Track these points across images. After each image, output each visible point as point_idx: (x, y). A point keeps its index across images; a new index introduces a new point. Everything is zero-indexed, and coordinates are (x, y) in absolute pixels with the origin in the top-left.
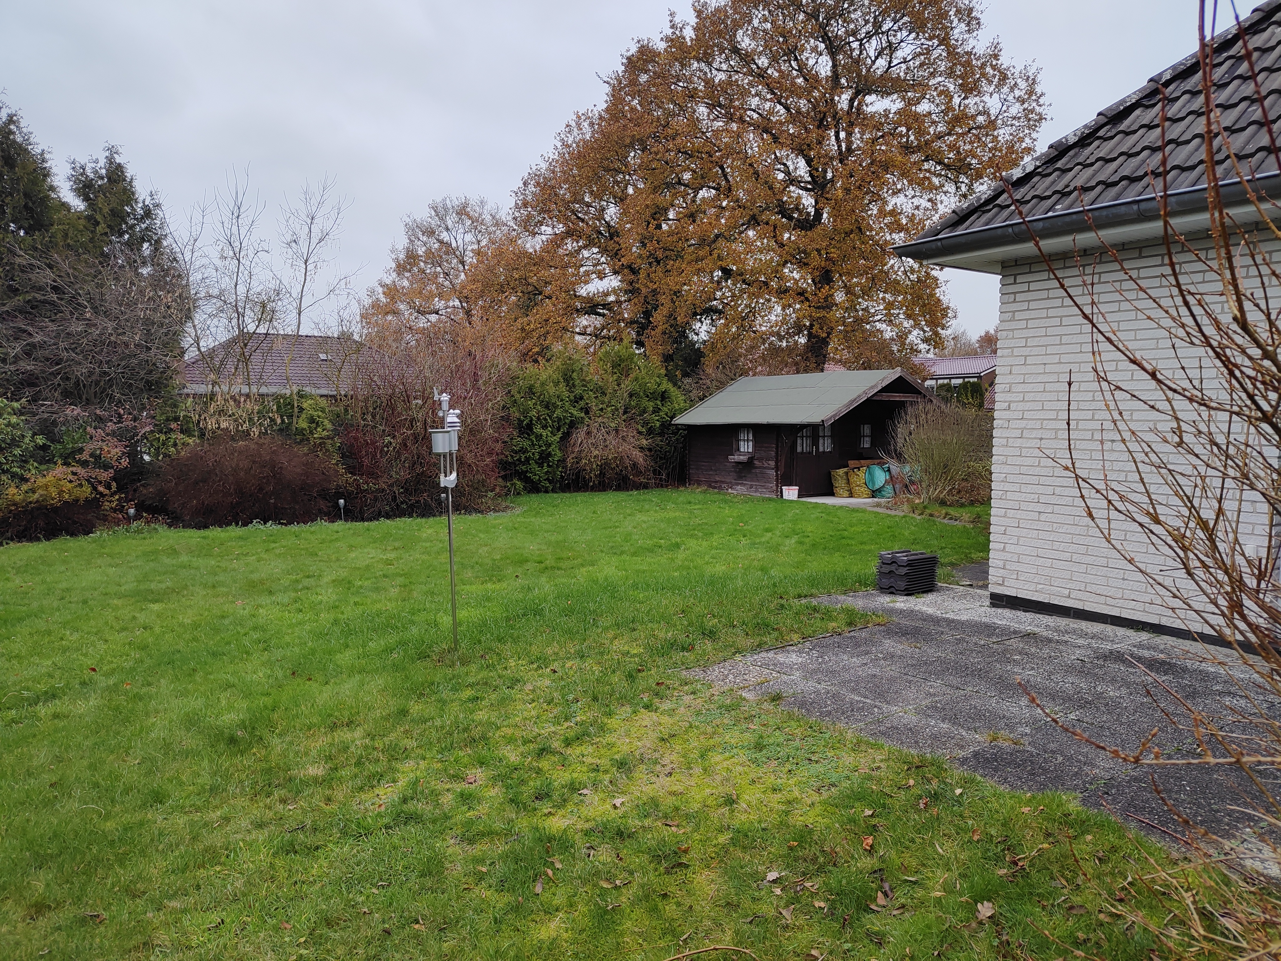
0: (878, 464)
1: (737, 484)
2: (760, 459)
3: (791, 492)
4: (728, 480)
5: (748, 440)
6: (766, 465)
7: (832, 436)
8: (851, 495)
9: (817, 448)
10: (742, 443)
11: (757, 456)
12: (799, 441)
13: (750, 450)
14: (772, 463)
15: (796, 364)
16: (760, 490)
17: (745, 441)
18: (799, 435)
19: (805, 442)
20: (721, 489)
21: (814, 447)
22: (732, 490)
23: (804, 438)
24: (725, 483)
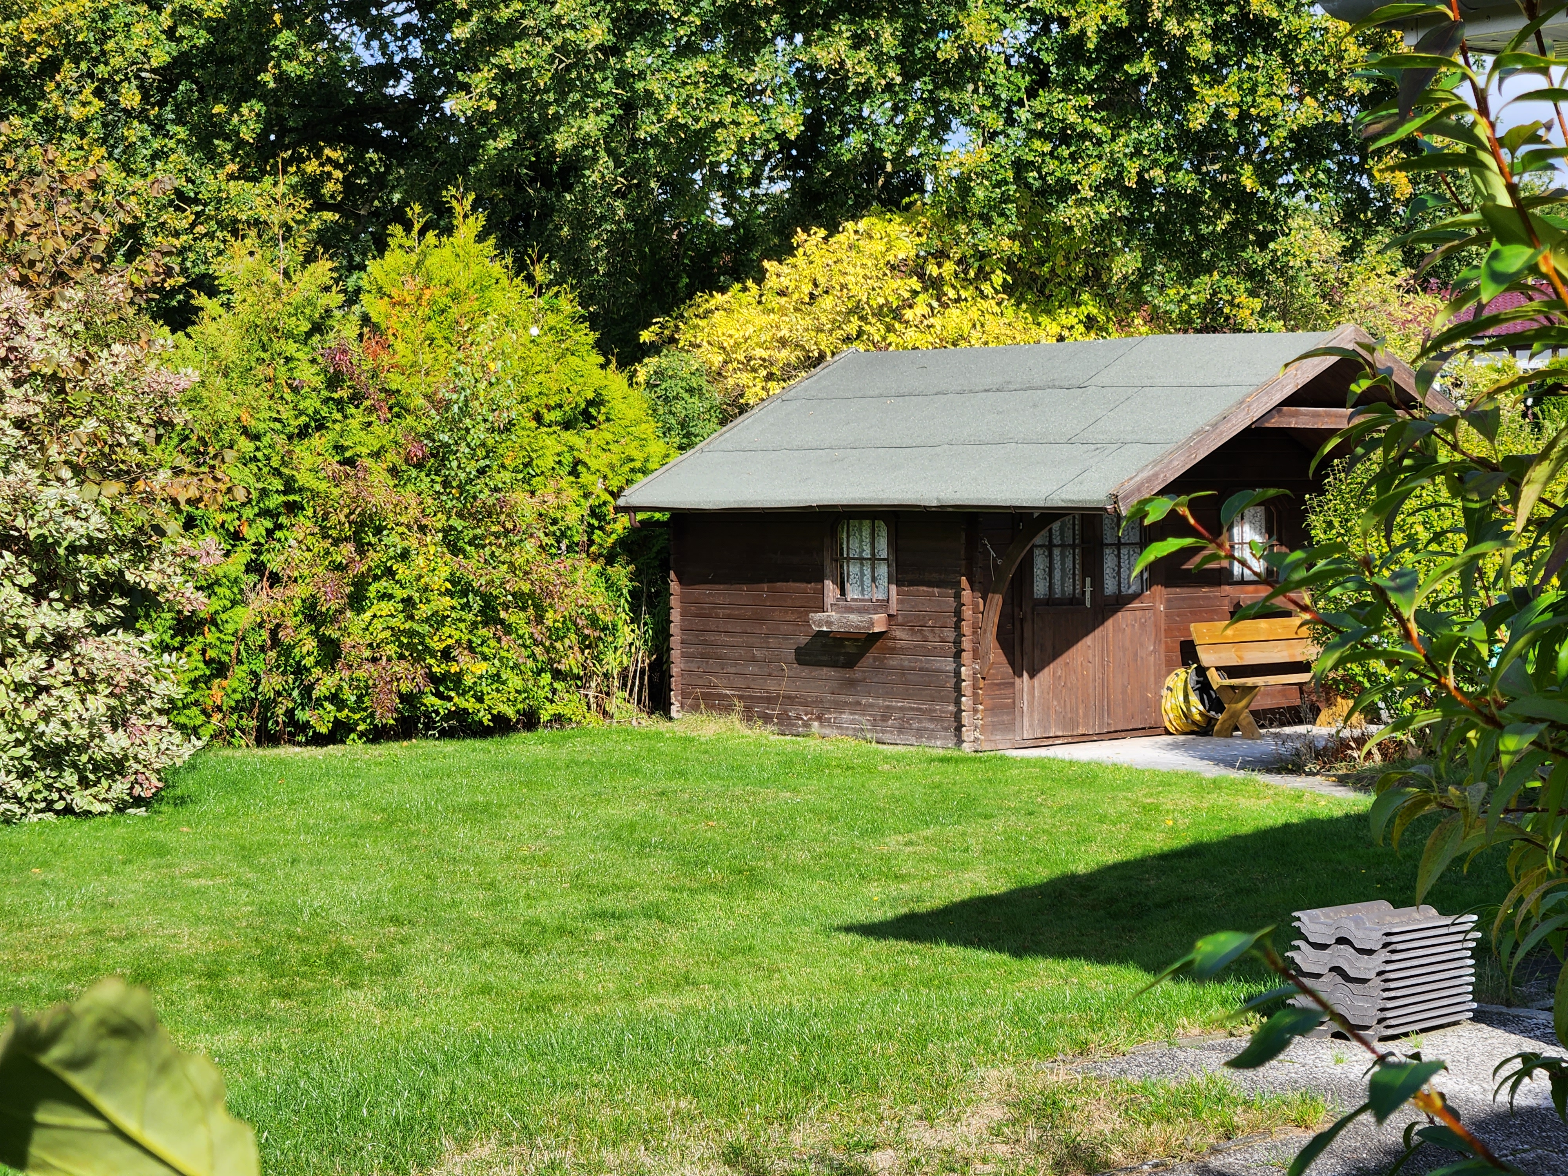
1: (839, 706)
2: (915, 623)
4: (809, 694)
6: (934, 642)
7: (1140, 545)
9: (1098, 584)
10: (853, 570)
11: (905, 610)
12: (1040, 561)
13: (881, 593)
14: (954, 636)
16: (916, 725)
17: (862, 564)
18: (1038, 540)
19: (1057, 565)
20: (786, 724)
21: (1088, 580)
22: (822, 725)
23: (1056, 552)
24: (801, 704)
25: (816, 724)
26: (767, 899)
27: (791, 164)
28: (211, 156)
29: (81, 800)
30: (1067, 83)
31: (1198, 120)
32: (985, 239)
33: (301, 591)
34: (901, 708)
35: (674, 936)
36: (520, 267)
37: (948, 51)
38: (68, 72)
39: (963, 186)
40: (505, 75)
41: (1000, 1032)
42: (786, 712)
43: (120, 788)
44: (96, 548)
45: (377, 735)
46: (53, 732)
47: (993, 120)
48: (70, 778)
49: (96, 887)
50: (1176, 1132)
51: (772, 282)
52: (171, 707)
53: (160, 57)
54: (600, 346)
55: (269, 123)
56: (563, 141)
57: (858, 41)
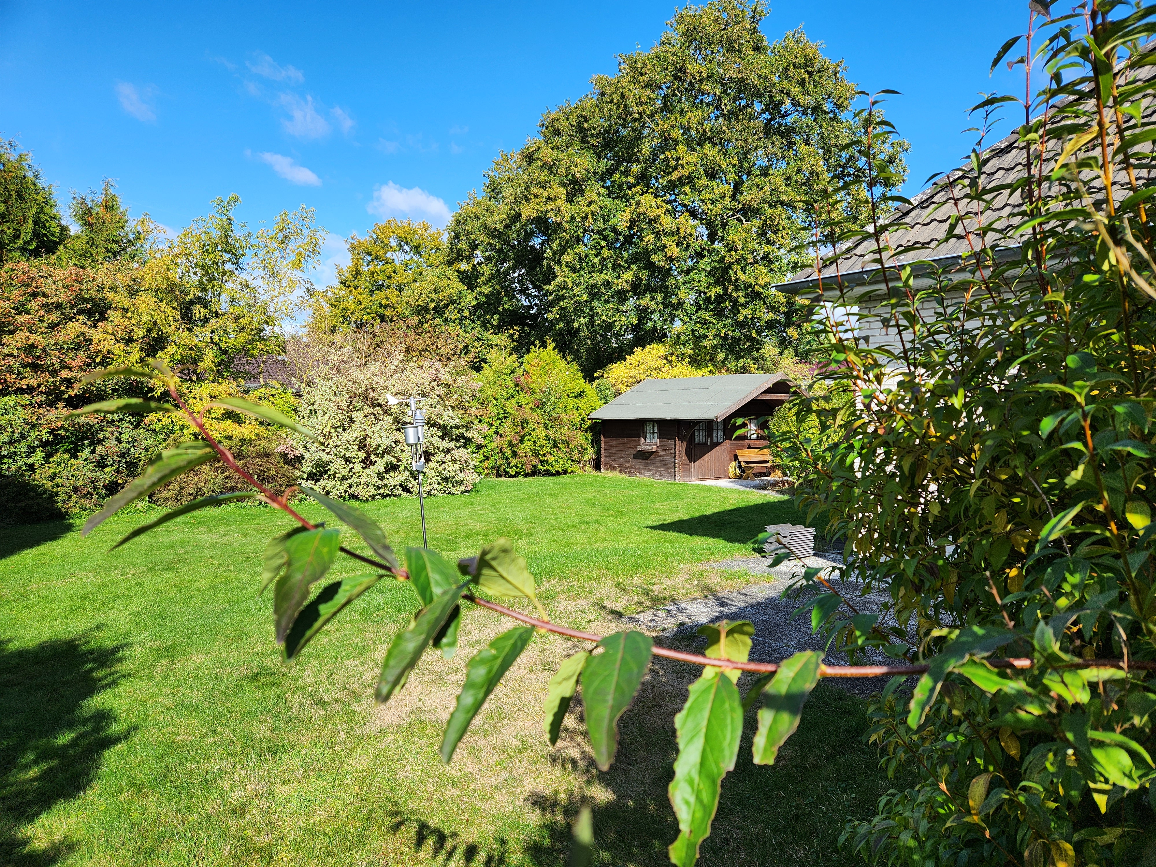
1: (644, 470)
2: (664, 449)
4: (637, 466)
5: (653, 433)
6: (669, 453)
7: (724, 429)
9: (712, 439)
11: (661, 446)
12: (696, 434)
13: (655, 441)
14: (674, 452)
16: (664, 475)
17: (650, 434)
18: (696, 428)
19: (701, 434)
20: (630, 474)
21: (709, 438)
22: (640, 474)
23: (701, 431)
24: (634, 469)
25: (638, 474)
26: (626, 519)
27: (633, 330)
28: (487, 329)
29: (453, 490)
30: (706, 309)
31: (741, 318)
32: (683, 350)
33: (508, 439)
34: (660, 470)
35: (602, 528)
36: (564, 357)
37: (674, 300)
38: (451, 307)
39: (678, 336)
40: (561, 308)
41: (687, 555)
42: (631, 471)
43: (462, 488)
44: (457, 427)
45: (526, 475)
46: (446, 473)
47: (686, 319)
48: (450, 485)
49: (457, 513)
50: (734, 583)
51: (628, 361)
52: (475, 468)
53: (474, 303)
54: (584, 377)
55: (501, 320)
56: (576, 325)
57: (652, 299)
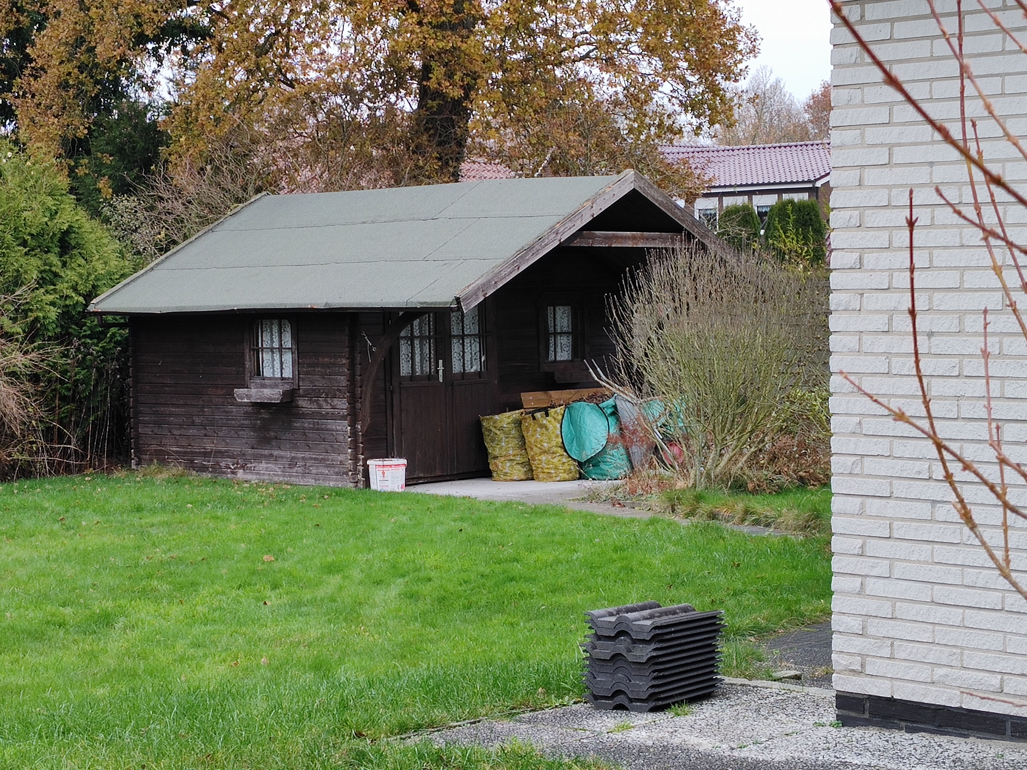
0: (591, 398)
1: (258, 458)
2: (313, 395)
3: (389, 472)
4: (235, 449)
5: (281, 349)
6: (326, 408)
7: (479, 336)
8: (530, 476)
9: (448, 365)
10: (266, 357)
11: (305, 386)
12: (404, 349)
13: (288, 373)
14: (342, 405)
15: (394, 162)
16: (314, 471)
17: (273, 352)
18: (403, 334)
19: (417, 351)
20: (218, 472)
21: (441, 362)
22: (245, 473)
23: (417, 342)
24: (229, 457)
25: (241, 471)
34: (303, 458)
42: (218, 463)
